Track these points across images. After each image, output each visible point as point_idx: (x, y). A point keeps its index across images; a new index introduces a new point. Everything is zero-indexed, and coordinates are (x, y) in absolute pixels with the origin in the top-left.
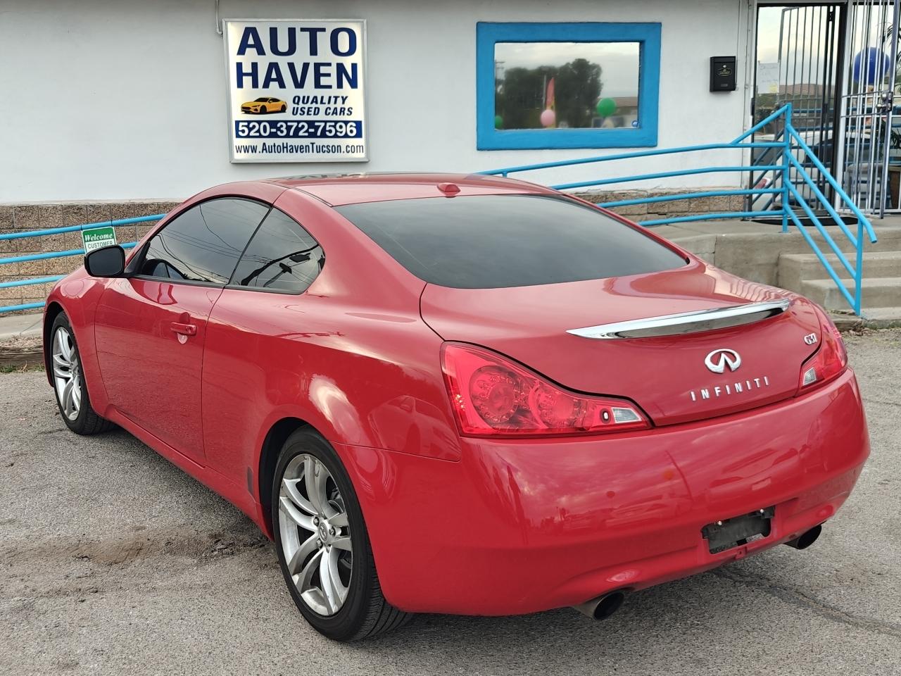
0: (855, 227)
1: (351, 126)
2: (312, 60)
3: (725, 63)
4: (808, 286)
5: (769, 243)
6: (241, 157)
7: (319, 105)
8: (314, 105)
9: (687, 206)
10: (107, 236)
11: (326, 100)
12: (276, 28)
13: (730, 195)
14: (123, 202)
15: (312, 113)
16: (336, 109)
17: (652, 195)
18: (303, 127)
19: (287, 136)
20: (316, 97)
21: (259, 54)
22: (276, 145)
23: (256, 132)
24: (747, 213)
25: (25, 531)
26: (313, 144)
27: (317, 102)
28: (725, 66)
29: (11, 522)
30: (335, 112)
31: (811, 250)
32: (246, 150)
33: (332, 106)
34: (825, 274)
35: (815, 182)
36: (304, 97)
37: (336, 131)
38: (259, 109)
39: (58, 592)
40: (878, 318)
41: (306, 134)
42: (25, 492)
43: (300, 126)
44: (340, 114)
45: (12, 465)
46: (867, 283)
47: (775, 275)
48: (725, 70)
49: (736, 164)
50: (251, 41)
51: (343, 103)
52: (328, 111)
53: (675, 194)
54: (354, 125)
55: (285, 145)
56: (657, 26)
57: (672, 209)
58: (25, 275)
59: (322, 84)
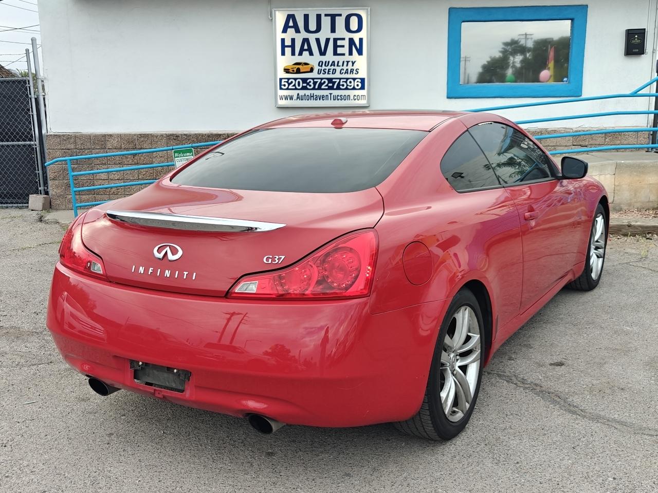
1: (358, 82)
2: (332, 36)
3: (636, 34)
6: (282, 103)
7: (336, 67)
8: (333, 67)
9: (603, 141)
10: (188, 154)
11: (340, 64)
12: (308, 15)
14: (204, 133)
15: (331, 72)
16: (347, 70)
17: (576, 131)
18: (325, 82)
19: (314, 89)
20: (334, 62)
21: (296, 33)
22: (306, 95)
23: (293, 86)
26: (331, 94)
27: (334, 65)
28: (636, 36)
30: (347, 72)
32: (286, 98)
33: (345, 68)
36: (326, 62)
37: (347, 85)
38: (295, 70)
41: (327, 87)
43: (323, 81)
44: (350, 73)
48: (636, 39)
49: (645, 109)
50: (291, 24)
51: (353, 65)
52: (342, 71)
53: (594, 131)
54: (360, 81)
55: (312, 95)
56: (584, 8)
57: (591, 142)
58: (143, 179)
59: (338, 52)
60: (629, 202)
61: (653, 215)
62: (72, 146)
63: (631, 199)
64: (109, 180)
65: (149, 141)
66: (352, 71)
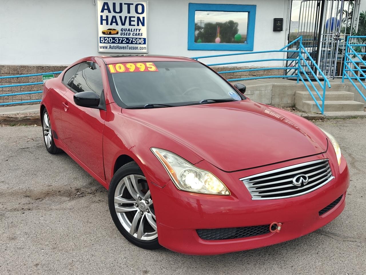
0: (323, 82)
1: (142, 40)
2: (128, 15)
3: (279, 21)
4: (305, 103)
5: (292, 87)
6: (101, 50)
7: (130, 32)
9: (263, 73)
10: (51, 77)
11: (133, 30)
12: (115, 3)
13: (279, 69)
14: (58, 66)
15: (128, 35)
16: (136, 33)
17: (251, 68)
19: (119, 43)
20: (129, 29)
21: (109, 12)
22: (115, 46)
23: (107, 41)
24: (285, 76)
25: (7, 186)
26: (128, 46)
29: (3, 182)
30: (136, 35)
31: (307, 90)
32: (104, 48)
33: (135, 32)
34: (312, 99)
35: (310, 66)
36: (125, 29)
37: (136, 42)
38: (108, 33)
39: (15, 210)
40: (330, 115)
41: (126, 42)
42: (10, 171)
43: (123, 39)
44: (138, 35)
45: (7, 160)
46: (326, 102)
47: (294, 99)
49: (282, 58)
50: (106, 8)
51: (139, 31)
52: (134, 34)
53: (259, 68)
54: (143, 39)
55: (118, 46)
57: (258, 74)
58: (23, 91)
59: (132, 24)
61: (290, 110)
63: (279, 102)
66: (139, 34)
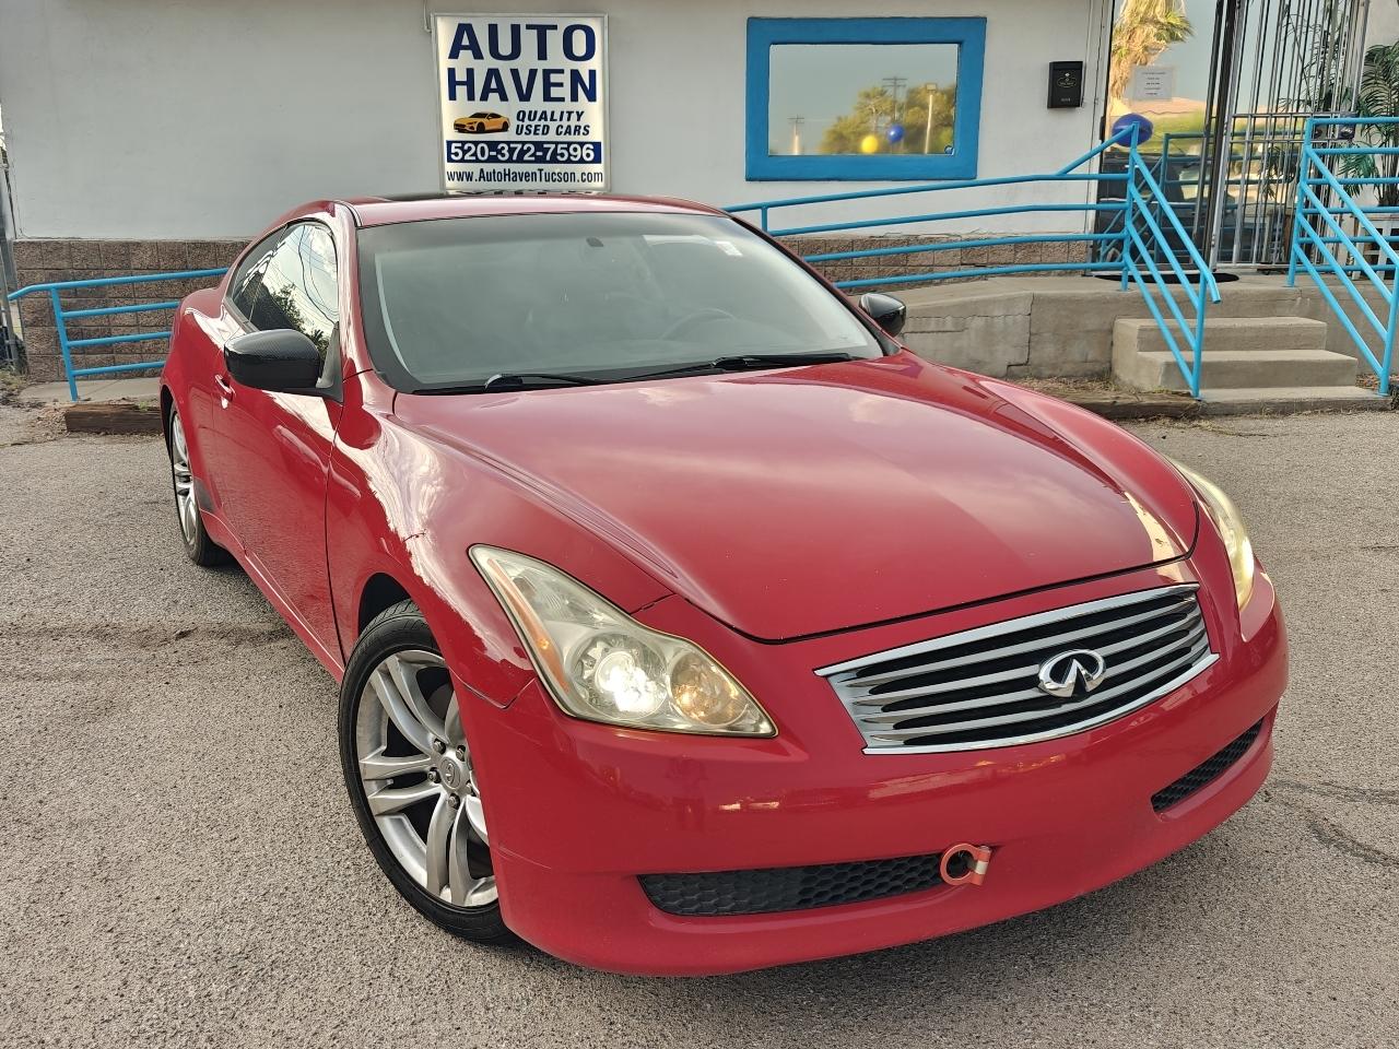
0: (1199, 286)
1: (588, 148)
2: (541, 66)
3: (1067, 70)
4: (1144, 360)
5: (1102, 303)
6: (454, 185)
7: (548, 123)
8: (543, 123)
9: (1012, 256)
11: (557, 116)
12: (496, 26)
13: (1069, 240)
15: (540, 132)
16: (569, 127)
17: (968, 240)
18: (529, 149)
19: (510, 160)
20: (544, 113)
21: (475, 58)
22: (497, 172)
23: (472, 155)
26: (540, 171)
27: (546, 119)
28: (1067, 75)
30: (568, 131)
31: (1151, 316)
32: (460, 177)
33: (565, 123)
34: (1162, 345)
36: (530, 112)
37: (570, 155)
38: (475, 126)
40: (1223, 401)
41: (533, 158)
43: (525, 148)
44: (574, 134)
46: (1209, 356)
47: (1108, 345)
48: (1067, 80)
49: (1082, 202)
50: (465, 42)
51: (579, 120)
52: (560, 130)
54: (592, 147)
55: (507, 172)
56: (980, 23)
57: (993, 259)
59: (552, 95)
60: (1054, 361)
62: (65, 264)
63: (1056, 358)
64: (138, 326)
65: (211, 256)
66: (577, 129)
